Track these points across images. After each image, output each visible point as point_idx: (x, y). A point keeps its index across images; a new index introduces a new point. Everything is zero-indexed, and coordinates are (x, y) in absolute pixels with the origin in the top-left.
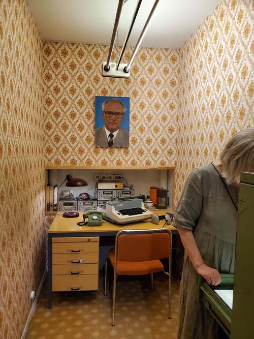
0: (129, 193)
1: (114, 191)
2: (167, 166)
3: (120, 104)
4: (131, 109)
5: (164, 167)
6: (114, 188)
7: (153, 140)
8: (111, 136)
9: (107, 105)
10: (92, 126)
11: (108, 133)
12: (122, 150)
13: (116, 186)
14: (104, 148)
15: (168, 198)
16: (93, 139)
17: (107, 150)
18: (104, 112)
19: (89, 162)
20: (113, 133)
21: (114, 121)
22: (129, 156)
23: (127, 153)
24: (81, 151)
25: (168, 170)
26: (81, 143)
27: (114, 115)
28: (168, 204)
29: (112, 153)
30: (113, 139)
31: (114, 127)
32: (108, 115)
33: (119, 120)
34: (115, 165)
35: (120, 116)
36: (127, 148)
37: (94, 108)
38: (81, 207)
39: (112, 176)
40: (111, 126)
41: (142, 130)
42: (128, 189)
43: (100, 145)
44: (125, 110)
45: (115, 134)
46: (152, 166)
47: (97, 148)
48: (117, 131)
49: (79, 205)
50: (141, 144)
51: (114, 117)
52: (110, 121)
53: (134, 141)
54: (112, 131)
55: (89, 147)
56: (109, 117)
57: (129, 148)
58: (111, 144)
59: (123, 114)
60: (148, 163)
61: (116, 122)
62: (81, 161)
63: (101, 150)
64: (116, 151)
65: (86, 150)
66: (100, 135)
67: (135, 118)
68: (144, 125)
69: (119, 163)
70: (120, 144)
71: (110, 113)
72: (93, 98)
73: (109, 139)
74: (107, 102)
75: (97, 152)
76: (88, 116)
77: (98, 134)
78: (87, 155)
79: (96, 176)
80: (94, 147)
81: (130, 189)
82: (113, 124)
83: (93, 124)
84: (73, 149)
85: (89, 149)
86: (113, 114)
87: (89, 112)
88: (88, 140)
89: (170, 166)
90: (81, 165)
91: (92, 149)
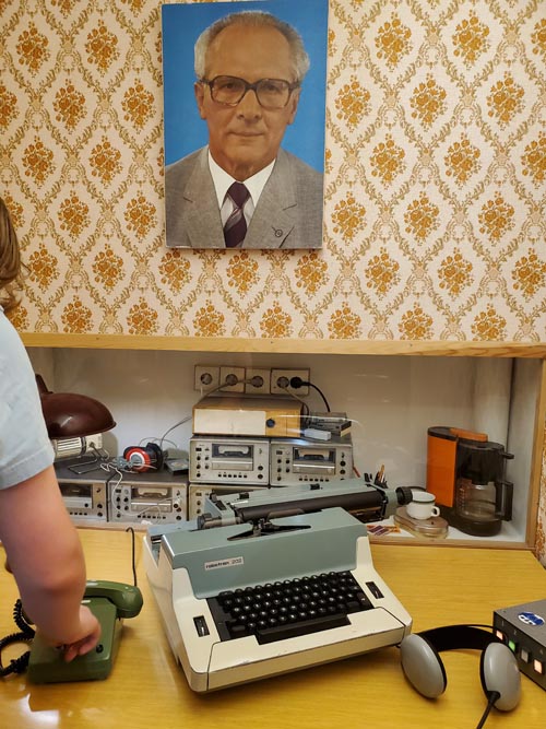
0: (326, 455)
1: (258, 446)
2: (509, 340)
3: (283, 38)
4: (332, 62)
5: (494, 343)
6: (262, 430)
7: (446, 214)
8: (238, 194)
9: (217, 44)
10: (154, 153)
11: (223, 181)
12: (291, 265)
13: (270, 423)
14: (210, 255)
15: (510, 488)
16: (160, 215)
17: (223, 264)
18: (204, 80)
19: (142, 319)
20: (249, 184)
21: (250, 121)
22: (323, 290)
23: (312, 278)
24: (108, 269)
25: (514, 359)
26: (110, 232)
27: (251, 92)
28: (508, 516)
29: (243, 278)
30: (248, 209)
31: (254, 150)
32: (222, 96)
33: (274, 116)
34: (259, 333)
35: (281, 99)
36: (314, 253)
37: (159, 66)
38: (123, 506)
39: (265, 375)
40: (236, 149)
41: (388, 162)
42: (324, 435)
43: (189, 243)
44: (303, 65)
45: (255, 185)
46: (436, 338)
47: (176, 252)
48: (265, 173)
49: (114, 495)
50: (383, 234)
51: (249, 103)
52: (235, 124)
53: (350, 219)
54: (242, 169)
55: (142, 251)
56: (228, 106)
57: (326, 255)
58: (235, 235)
59: (293, 86)
60: (416, 325)
61: (261, 125)
62: (110, 312)
63: (196, 265)
64: (264, 267)
65: (129, 266)
66: (187, 193)
67: (354, 104)
68: (401, 140)
69: (276, 324)
70: (278, 233)
71: (234, 84)
72: (153, 18)
73: (228, 209)
74: (217, 31)
75: (175, 274)
76: (137, 106)
77: (179, 186)
78: (132, 287)
79: (200, 373)
80: (162, 252)
81: (335, 436)
82: (246, 137)
83: (160, 143)
84: (76, 260)
85: (142, 260)
86: (248, 87)
87: (140, 88)
88: (139, 217)
89: (526, 341)
90: (111, 331)
91: (156, 261)
